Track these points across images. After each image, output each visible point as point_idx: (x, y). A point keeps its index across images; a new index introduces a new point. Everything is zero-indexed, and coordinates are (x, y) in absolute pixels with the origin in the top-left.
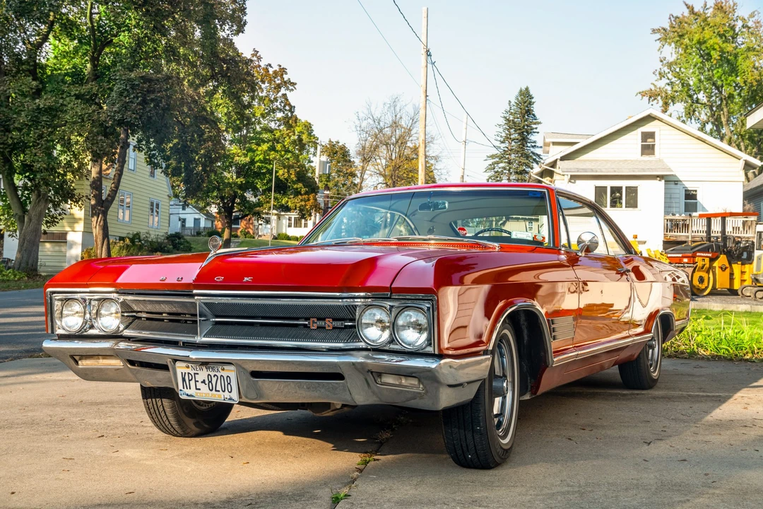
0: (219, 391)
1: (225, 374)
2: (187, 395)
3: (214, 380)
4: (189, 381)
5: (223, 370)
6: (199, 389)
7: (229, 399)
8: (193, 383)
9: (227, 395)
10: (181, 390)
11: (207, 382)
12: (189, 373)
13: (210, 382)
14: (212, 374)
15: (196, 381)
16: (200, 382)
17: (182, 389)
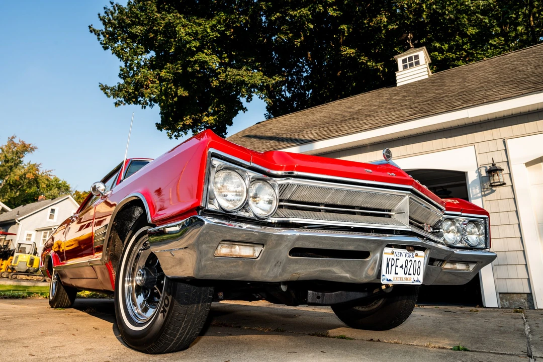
0: (411, 274)
1: (417, 259)
2: (387, 280)
3: (409, 264)
4: (392, 266)
5: (417, 255)
6: (397, 274)
7: (417, 281)
8: (394, 267)
9: (416, 277)
10: (383, 276)
11: (404, 267)
12: (393, 259)
13: (406, 266)
14: (409, 260)
15: (397, 266)
16: (399, 267)
17: (385, 274)
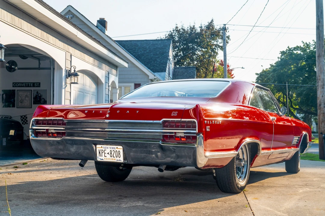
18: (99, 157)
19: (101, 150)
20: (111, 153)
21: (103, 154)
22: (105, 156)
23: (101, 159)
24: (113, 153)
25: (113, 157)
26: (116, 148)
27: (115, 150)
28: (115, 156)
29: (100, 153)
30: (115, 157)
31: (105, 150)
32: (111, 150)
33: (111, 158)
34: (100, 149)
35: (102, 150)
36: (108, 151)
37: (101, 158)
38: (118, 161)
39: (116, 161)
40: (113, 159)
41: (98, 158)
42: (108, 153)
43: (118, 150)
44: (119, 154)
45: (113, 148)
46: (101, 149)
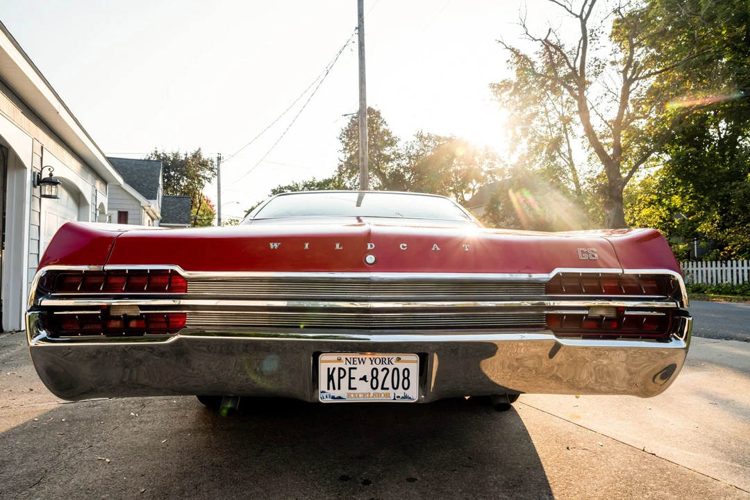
18: (326, 389)
19: (336, 371)
20: (373, 378)
21: (345, 382)
22: (350, 388)
23: (333, 398)
24: (381, 379)
25: (383, 388)
26: (393, 361)
27: (391, 367)
28: (388, 384)
29: (330, 378)
30: (390, 387)
31: (350, 369)
32: (374, 366)
33: (372, 392)
34: (331, 366)
35: (340, 369)
36: (364, 369)
37: (332, 394)
38: (398, 401)
39: (390, 400)
40: (379, 395)
41: (320, 395)
42: (364, 378)
43: (401, 367)
44: (405, 378)
45: (382, 361)
46: (337, 365)
